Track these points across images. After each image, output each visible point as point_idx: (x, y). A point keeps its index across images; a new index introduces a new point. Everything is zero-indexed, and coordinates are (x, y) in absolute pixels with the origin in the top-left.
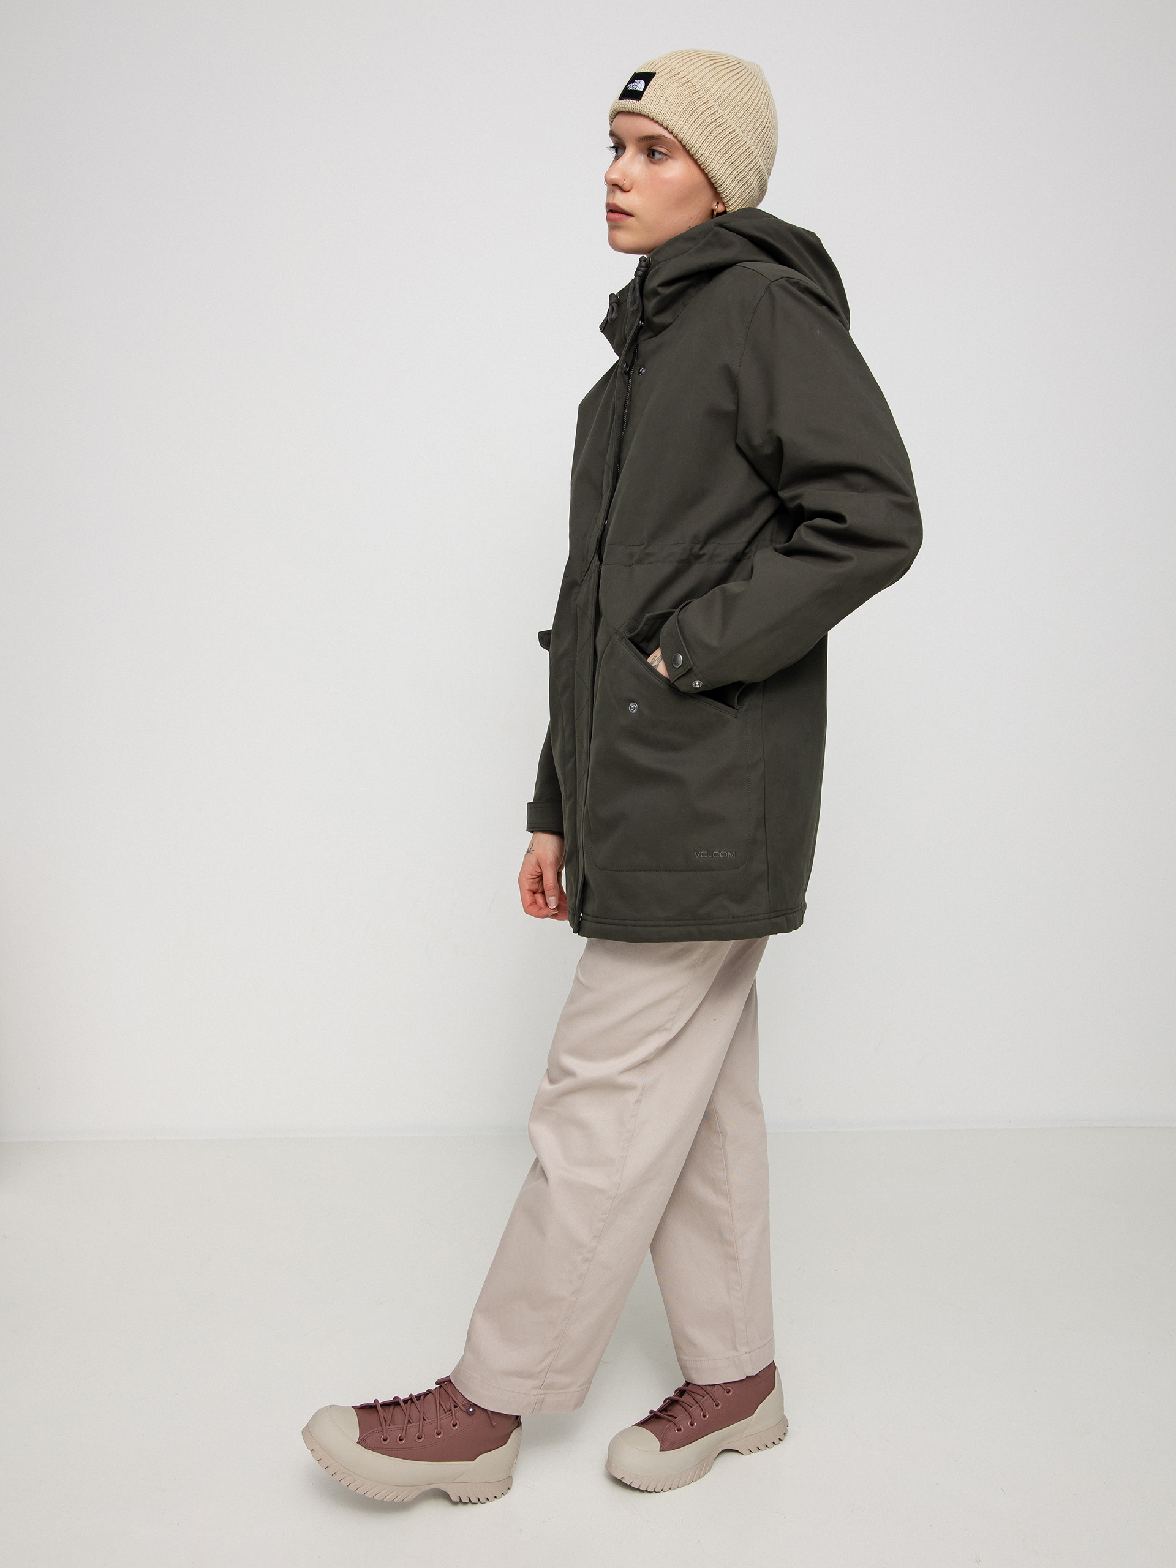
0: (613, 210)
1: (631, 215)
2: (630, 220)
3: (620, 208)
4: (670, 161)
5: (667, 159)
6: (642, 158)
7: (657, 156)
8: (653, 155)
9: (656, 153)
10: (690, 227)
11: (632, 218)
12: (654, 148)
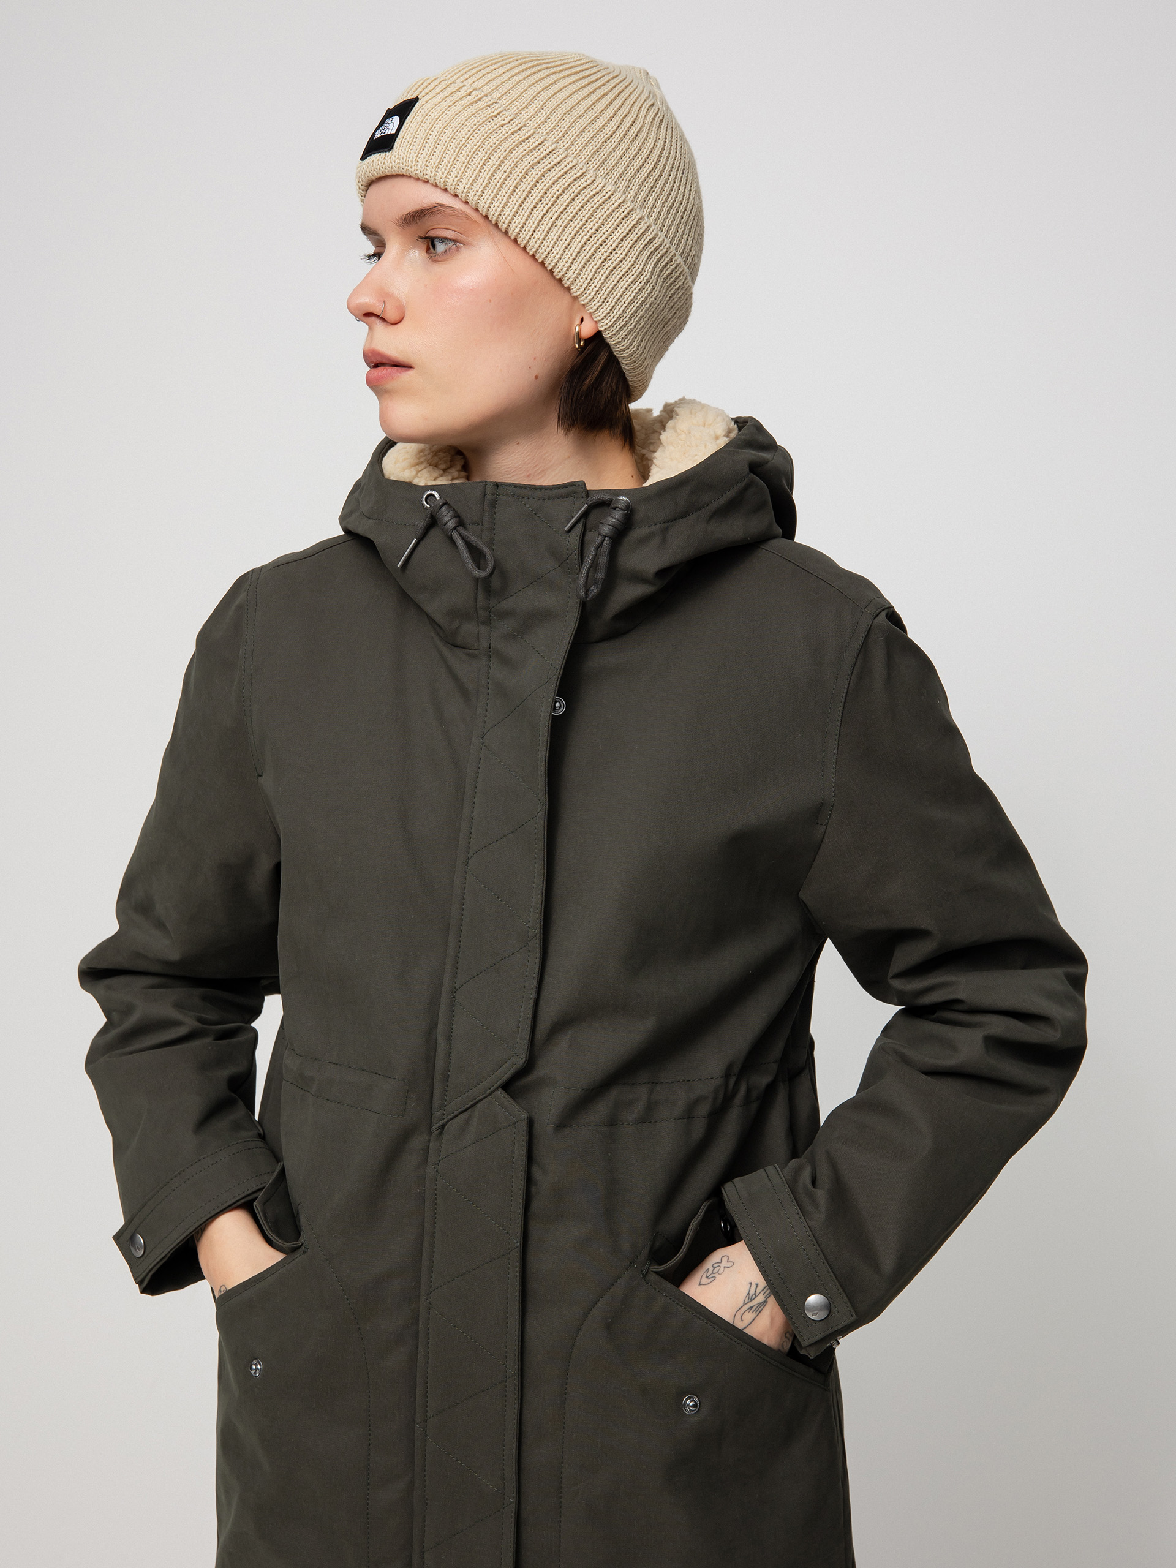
0: (377, 362)
1: (406, 367)
2: (406, 376)
3: (388, 358)
4: (465, 252)
5: (458, 249)
6: (418, 255)
7: (441, 247)
8: (434, 247)
9: (437, 244)
10: (536, 377)
11: (411, 372)
12: (432, 234)
